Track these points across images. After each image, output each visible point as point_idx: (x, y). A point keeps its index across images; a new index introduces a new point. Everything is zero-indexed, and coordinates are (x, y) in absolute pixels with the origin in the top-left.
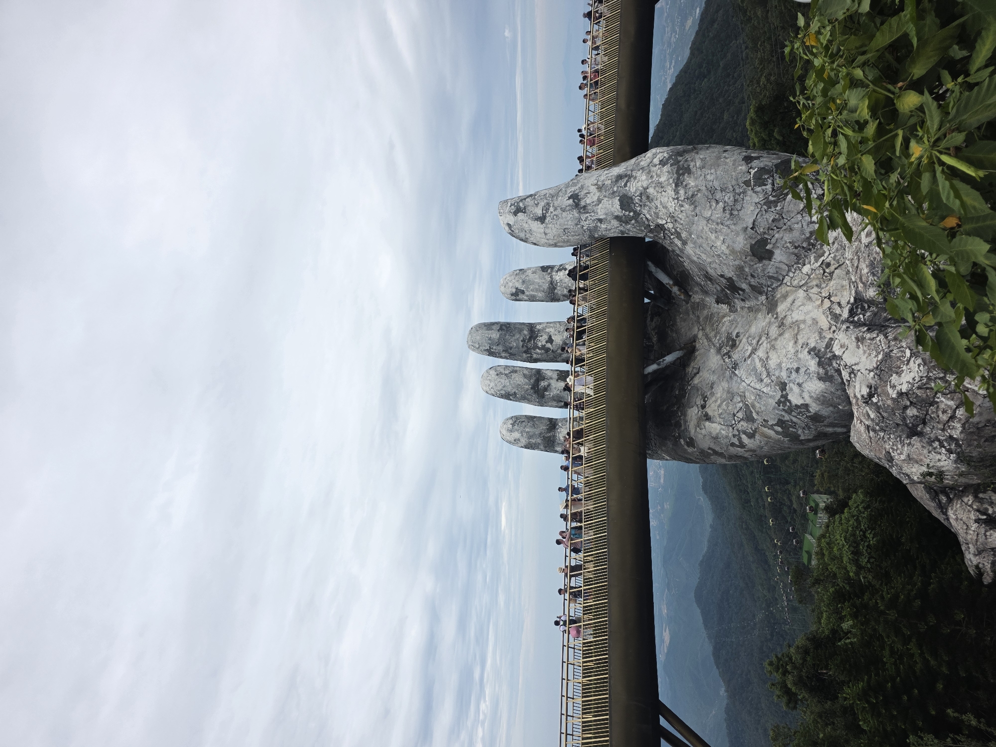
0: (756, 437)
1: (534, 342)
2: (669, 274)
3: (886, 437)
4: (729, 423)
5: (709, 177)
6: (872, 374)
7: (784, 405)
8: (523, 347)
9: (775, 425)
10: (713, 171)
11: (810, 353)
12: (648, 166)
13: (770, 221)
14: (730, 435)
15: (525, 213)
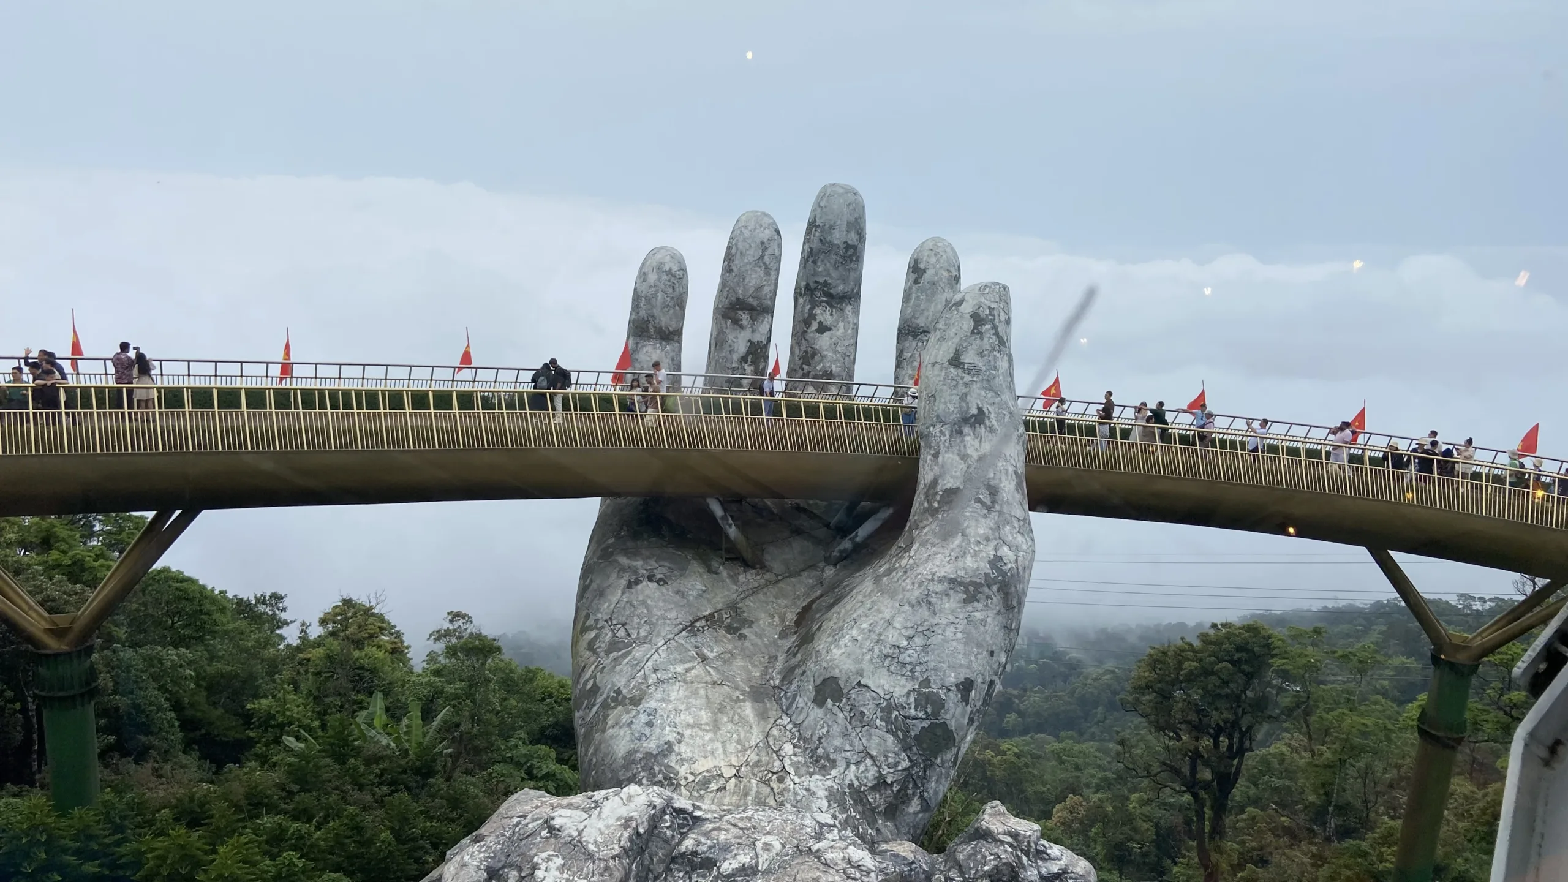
0: (588, 652)
1: (822, 301)
2: (870, 537)
3: (501, 839)
4: (615, 615)
5: (952, 628)
6: (575, 834)
7: (614, 699)
8: (816, 282)
9: (595, 682)
10: (959, 635)
11: (666, 743)
12: (1000, 538)
13: (862, 709)
14: (600, 615)
15: (973, 333)
